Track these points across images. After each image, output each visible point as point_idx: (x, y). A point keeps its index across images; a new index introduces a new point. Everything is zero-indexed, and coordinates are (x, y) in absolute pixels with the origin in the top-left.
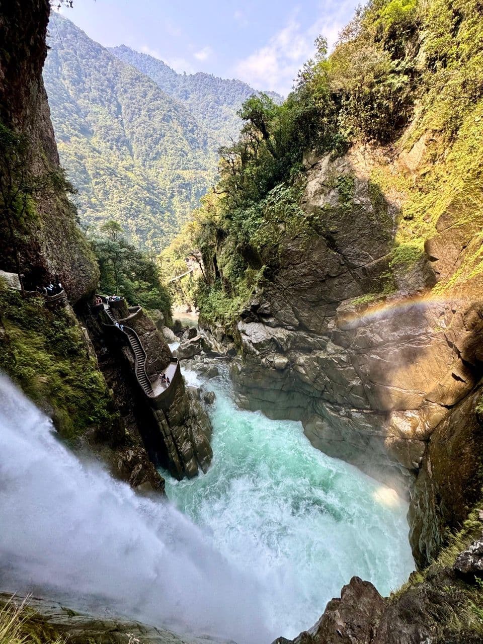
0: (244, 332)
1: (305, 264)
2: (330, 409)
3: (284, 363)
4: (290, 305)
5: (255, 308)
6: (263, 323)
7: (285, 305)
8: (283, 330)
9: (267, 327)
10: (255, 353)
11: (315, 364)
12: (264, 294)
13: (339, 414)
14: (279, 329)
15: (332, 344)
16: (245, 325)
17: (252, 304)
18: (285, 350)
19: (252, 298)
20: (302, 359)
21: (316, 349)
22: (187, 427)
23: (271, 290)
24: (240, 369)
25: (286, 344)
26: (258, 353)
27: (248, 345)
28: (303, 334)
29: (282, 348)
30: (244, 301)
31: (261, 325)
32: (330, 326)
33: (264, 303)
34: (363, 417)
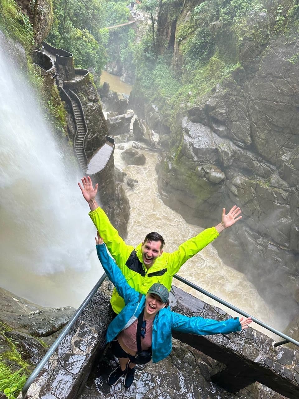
0: (187, 131)
1: (288, 82)
2: (249, 233)
3: (220, 178)
4: (250, 120)
5: (208, 109)
6: (212, 128)
7: (245, 119)
8: (231, 143)
9: (214, 135)
10: (192, 158)
11: (252, 190)
12: (225, 97)
13: (256, 241)
14: (227, 141)
15: (278, 177)
16: (191, 124)
17: (208, 103)
18: (225, 166)
19: (209, 95)
20: (239, 180)
21: (258, 175)
22: (110, 208)
23: (234, 95)
24: (170, 167)
25: (228, 160)
26: (196, 159)
27: (188, 147)
28: (250, 155)
29: (223, 163)
30: (197, 94)
31: (208, 130)
32: (284, 157)
33: (221, 107)
34: (277, 250)
